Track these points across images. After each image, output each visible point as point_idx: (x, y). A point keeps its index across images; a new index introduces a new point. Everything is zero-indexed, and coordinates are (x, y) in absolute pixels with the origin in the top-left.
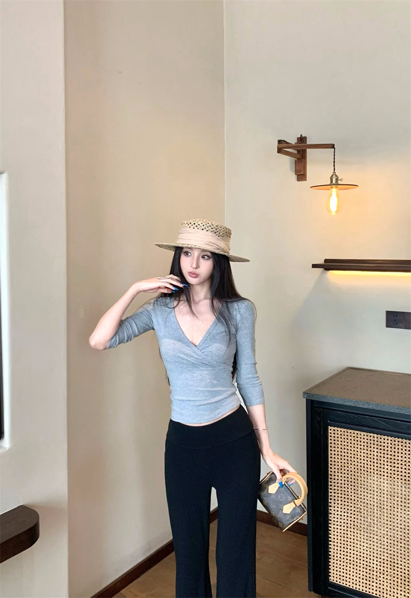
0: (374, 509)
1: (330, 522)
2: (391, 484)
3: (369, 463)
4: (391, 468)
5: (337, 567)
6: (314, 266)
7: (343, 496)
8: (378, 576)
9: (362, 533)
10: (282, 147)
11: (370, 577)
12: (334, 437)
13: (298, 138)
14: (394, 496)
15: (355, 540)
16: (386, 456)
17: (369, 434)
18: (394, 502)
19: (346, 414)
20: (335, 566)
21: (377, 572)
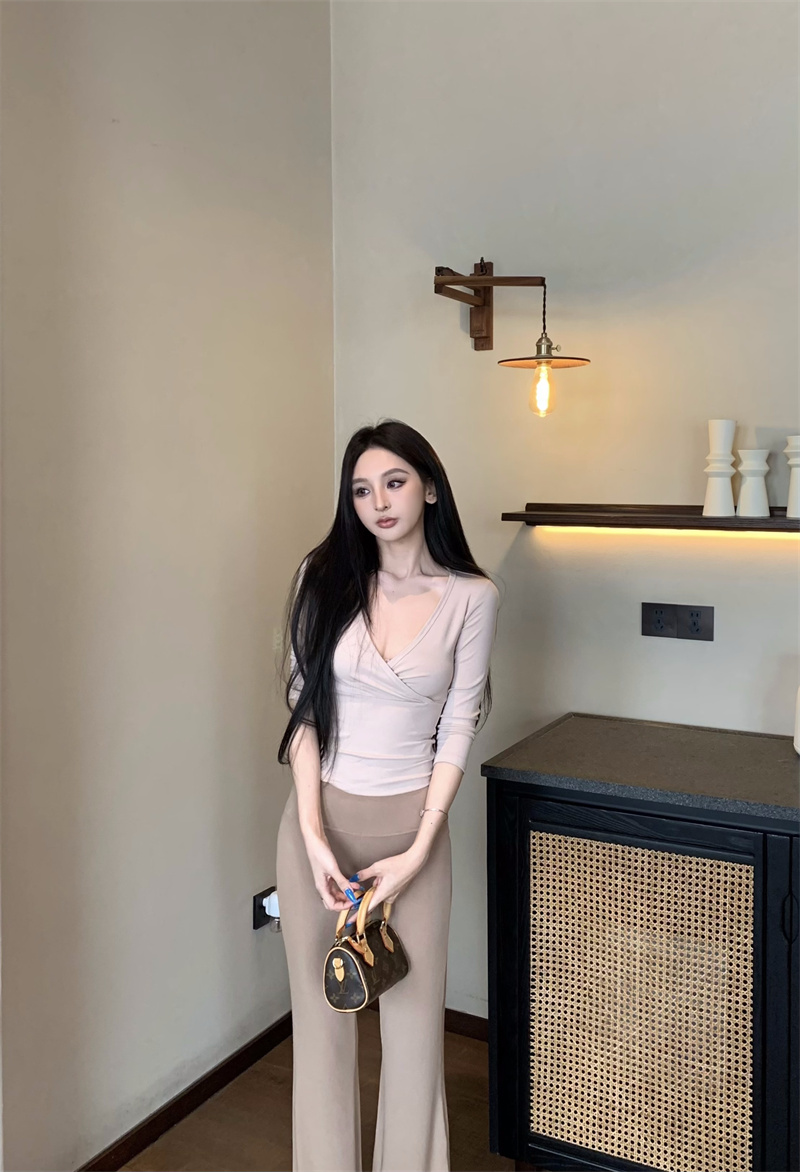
0: (616, 990)
1: (533, 1017)
2: (648, 941)
3: (607, 902)
4: (648, 909)
5: (544, 1104)
6: (506, 517)
7: (558, 966)
8: (623, 1118)
9: (594, 1037)
10: (445, 281)
11: (607, 1121)
12: (541, 851)
13: (476, 265)
14: (654, 964)
15: (580, 1050)
16: (640, 887)
17: (608, 845)
18: (654, 975)
19: (564, 806)
20: (542, 1102)
21: (620, 1111)
